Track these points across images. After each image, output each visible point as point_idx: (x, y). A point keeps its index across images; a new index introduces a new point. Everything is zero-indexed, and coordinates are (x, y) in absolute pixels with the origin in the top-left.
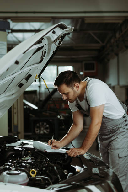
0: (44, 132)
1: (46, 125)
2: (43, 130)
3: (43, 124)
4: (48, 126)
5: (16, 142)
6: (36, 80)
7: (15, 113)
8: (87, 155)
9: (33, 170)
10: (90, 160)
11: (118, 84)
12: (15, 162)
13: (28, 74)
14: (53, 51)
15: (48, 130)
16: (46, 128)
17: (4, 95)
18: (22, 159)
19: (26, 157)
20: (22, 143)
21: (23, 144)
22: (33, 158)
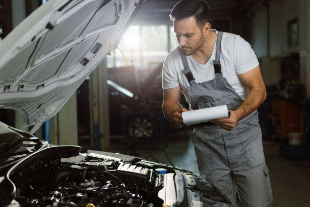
0: (144, 135)
1: (147, 123)
2: (142, 132)
3: (142, 121)
4: (149, 124)
5: (77, 154)
6: (111, 53)
7: (95, 104)
8: (191, 178)
9: (92, 204)
10: (194, 186)
11: (268, 55)
12: (67, 190)
13: (95, 44)
14: (134, 4)
15: (151, 131)
16: (148, 128)
17: (56, 78)
18: (82, 184)
19: (89, 181)
20: (88, 156)
21: (89, 159)
22: (99, 182)
